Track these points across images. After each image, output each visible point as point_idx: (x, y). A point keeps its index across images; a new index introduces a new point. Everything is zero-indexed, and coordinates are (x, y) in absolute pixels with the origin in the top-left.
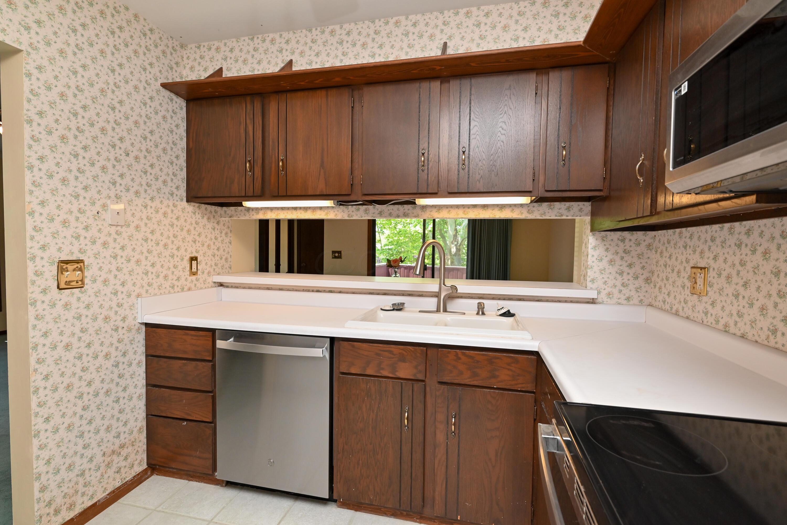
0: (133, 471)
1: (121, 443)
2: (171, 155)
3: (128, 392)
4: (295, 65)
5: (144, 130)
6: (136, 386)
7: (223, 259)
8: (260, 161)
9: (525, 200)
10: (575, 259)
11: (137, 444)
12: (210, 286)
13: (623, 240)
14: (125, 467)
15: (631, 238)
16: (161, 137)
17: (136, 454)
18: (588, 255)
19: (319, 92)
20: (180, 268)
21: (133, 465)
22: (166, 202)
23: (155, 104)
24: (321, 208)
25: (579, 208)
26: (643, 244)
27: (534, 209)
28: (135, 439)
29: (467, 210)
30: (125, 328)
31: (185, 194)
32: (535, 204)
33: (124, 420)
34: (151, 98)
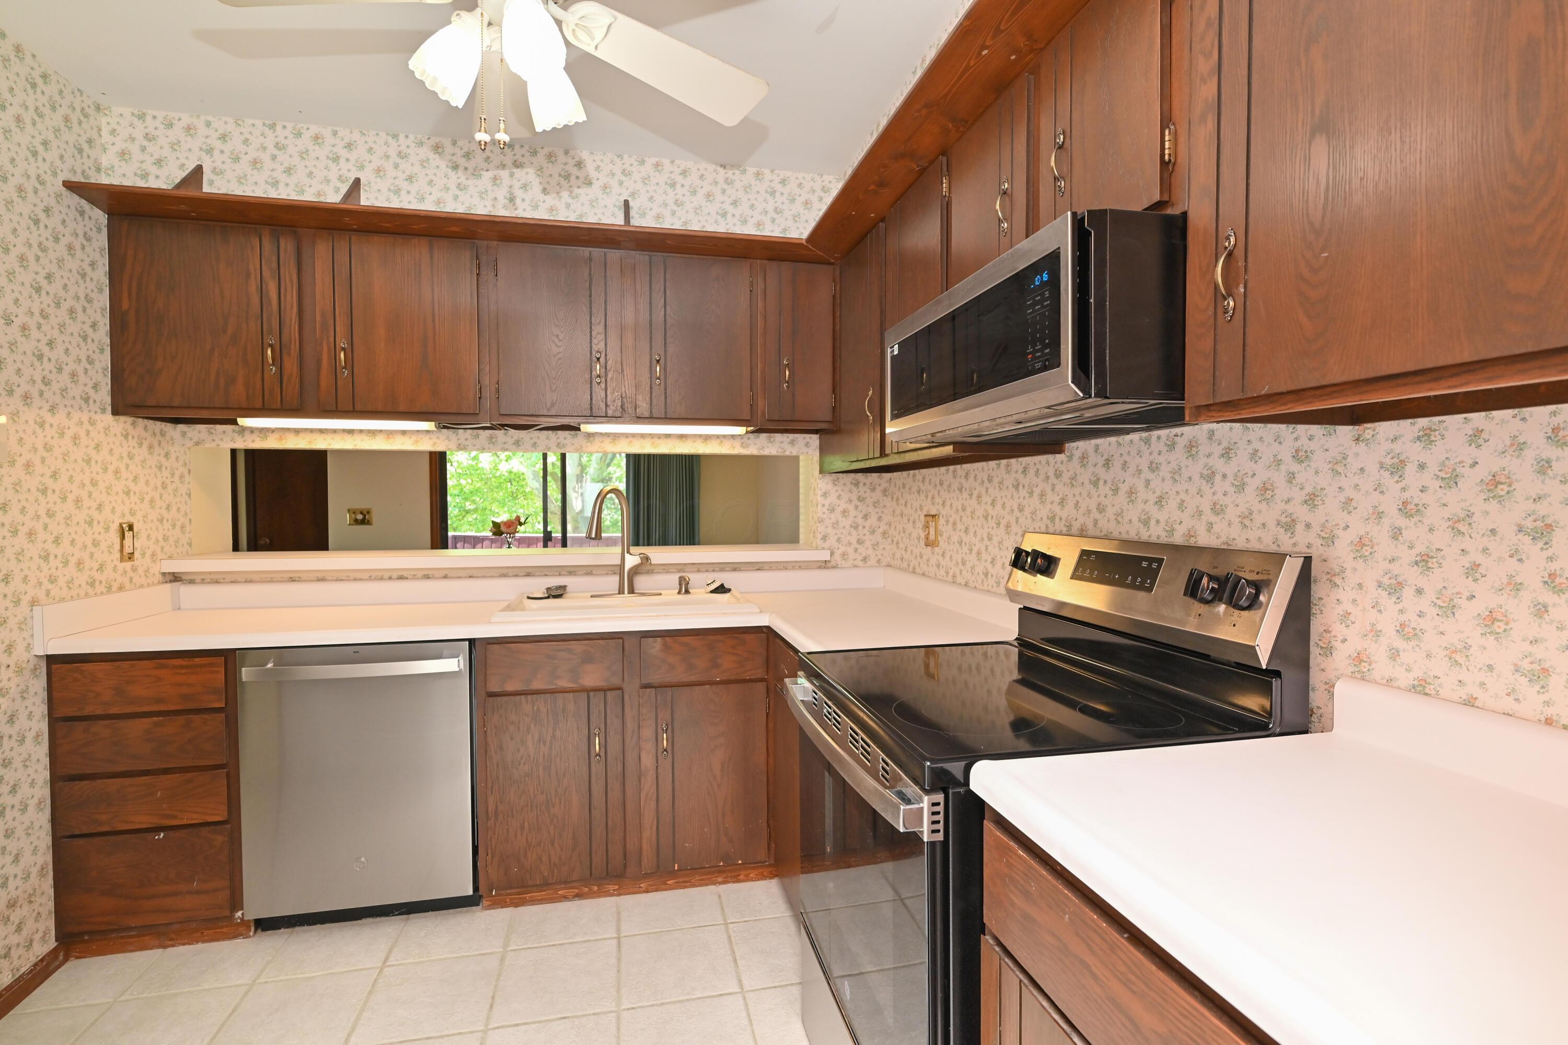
0: (31, 954)
1: (9, 897)
2: (84, 323)
3: (19, 796)
4: (367, 188)
5: (37, 273)
6: (32, 784)
7: (178, 527)
8: (295, 348)
9: (741, 430)
10: (802, 510)
11: (37, 900)
12: (156, 581)
13: (857, 484)
14: (18, 945)
15: (865, 481)
16: (65, 286)
17: (36, 920)
18: (817, 505)
19: (415, 240)
20: (103, 546)
21: (31, 941)
22: (76, 416)
23: (54, 221)
24: (404, 432)
25: (805, 441)
26: (879, 489)
27: (749, 441)
28: (35, 890)
29: (656, 440)
30: (12, 667)
31: (108, 400)
32: (751, 436)
33: (15, 852)
34: (47, 210)
